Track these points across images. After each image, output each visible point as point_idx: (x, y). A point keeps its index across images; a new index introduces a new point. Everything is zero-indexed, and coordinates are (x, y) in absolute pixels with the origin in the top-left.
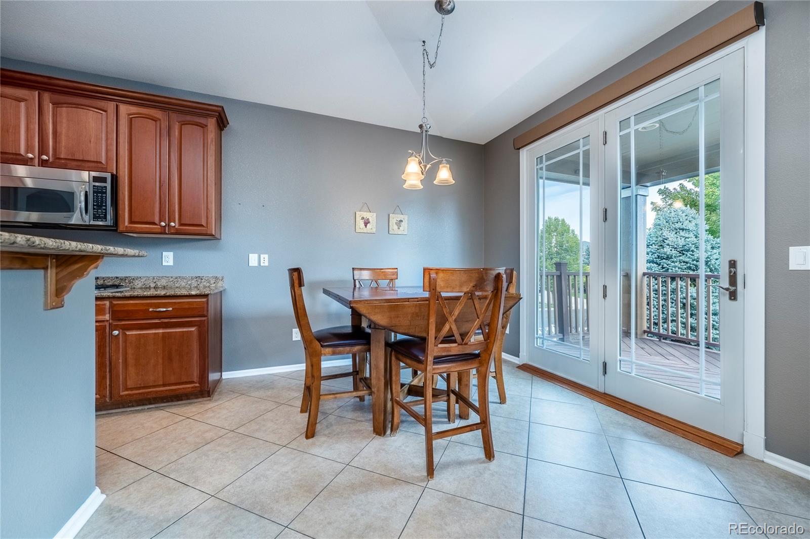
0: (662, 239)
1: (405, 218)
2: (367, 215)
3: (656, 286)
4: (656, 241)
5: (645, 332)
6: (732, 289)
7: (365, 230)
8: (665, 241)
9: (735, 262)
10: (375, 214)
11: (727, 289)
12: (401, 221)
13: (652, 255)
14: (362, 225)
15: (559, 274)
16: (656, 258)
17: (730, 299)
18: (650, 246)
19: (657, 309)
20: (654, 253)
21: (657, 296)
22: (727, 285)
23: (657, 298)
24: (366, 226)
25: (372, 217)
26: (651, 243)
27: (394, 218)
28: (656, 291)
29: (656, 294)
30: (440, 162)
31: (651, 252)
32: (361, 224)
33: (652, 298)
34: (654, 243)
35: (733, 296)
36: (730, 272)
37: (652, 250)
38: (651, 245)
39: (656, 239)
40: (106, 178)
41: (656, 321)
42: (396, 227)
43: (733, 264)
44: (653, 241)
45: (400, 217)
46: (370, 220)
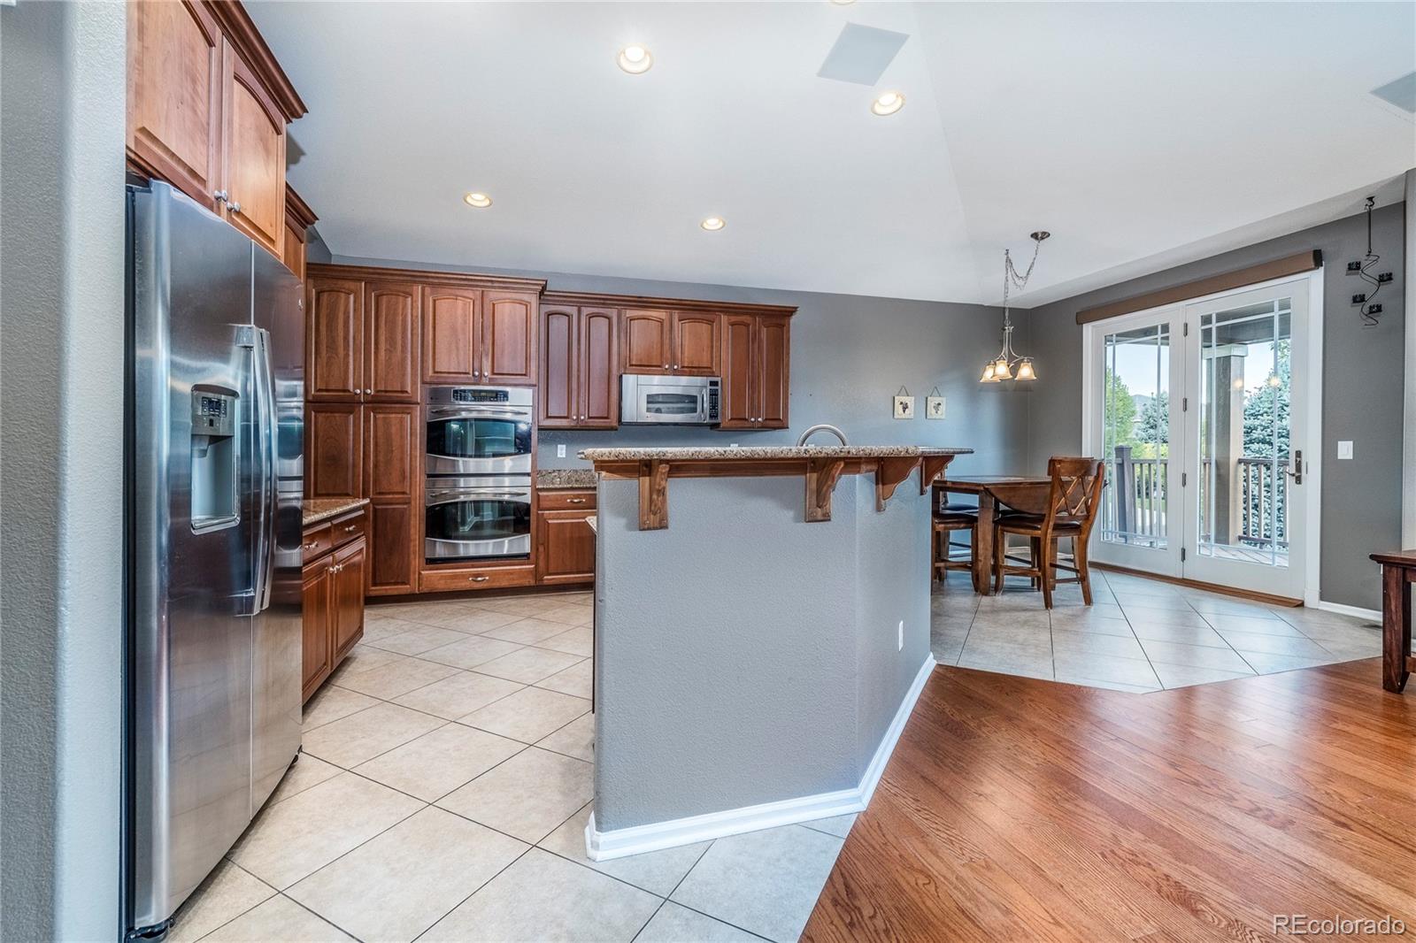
0: (1279, 405)
1: (942, 400)
2: (905, 399)
3: (1269, 479)
4: (1269, 408)
5: (1240, 538)
6: (1297, 474)
7: (904, 416)
8: (1285, 408)
9: (1300, 452)
10: (913, 398)
11: (1293, 475)
12: (939, 404)
13: (1262, 430)
14: (901, 411)
15: (1120, 462)
16: (1269, 435)
17: (1296, 482)
18: (1259, 417)
19: (1269, 514)
20: (1265, 428)
21: (1269, 494)
22: (1293, 471)
23: (1269, 498)
24: (904, 411)
25: (910, 400)
26: (1261, 412)
27: (933, 401)
28: (1269, 486)
29: (1268, 492)
30: (1022, 361)
31: (1261, 425)
32: (899, 408)
33: (1263, 499)
34: (1266, 412)
35: (1298, 480)
36: (1296, 460)
37: (1263, 424)
38: (1262, 415)
39: (1270, 406)
40: (717, 382)
41: (1268, 533)
42: (934, 411)
43: (1298, 454)
44: (1265, 409)
45: (938, 400)
46: (909, 405)
